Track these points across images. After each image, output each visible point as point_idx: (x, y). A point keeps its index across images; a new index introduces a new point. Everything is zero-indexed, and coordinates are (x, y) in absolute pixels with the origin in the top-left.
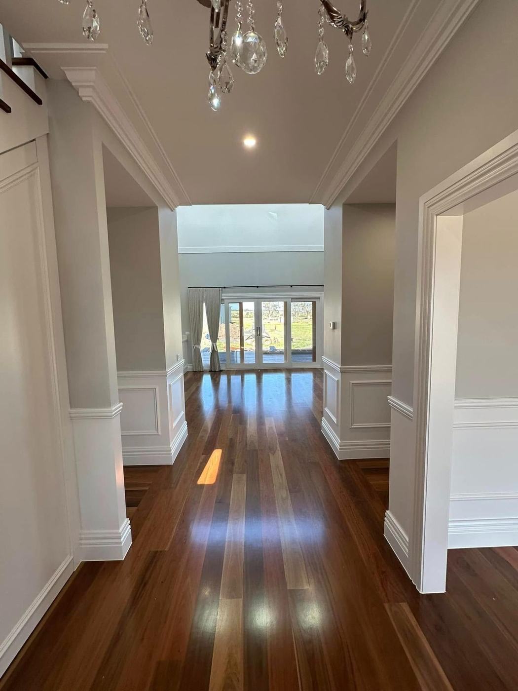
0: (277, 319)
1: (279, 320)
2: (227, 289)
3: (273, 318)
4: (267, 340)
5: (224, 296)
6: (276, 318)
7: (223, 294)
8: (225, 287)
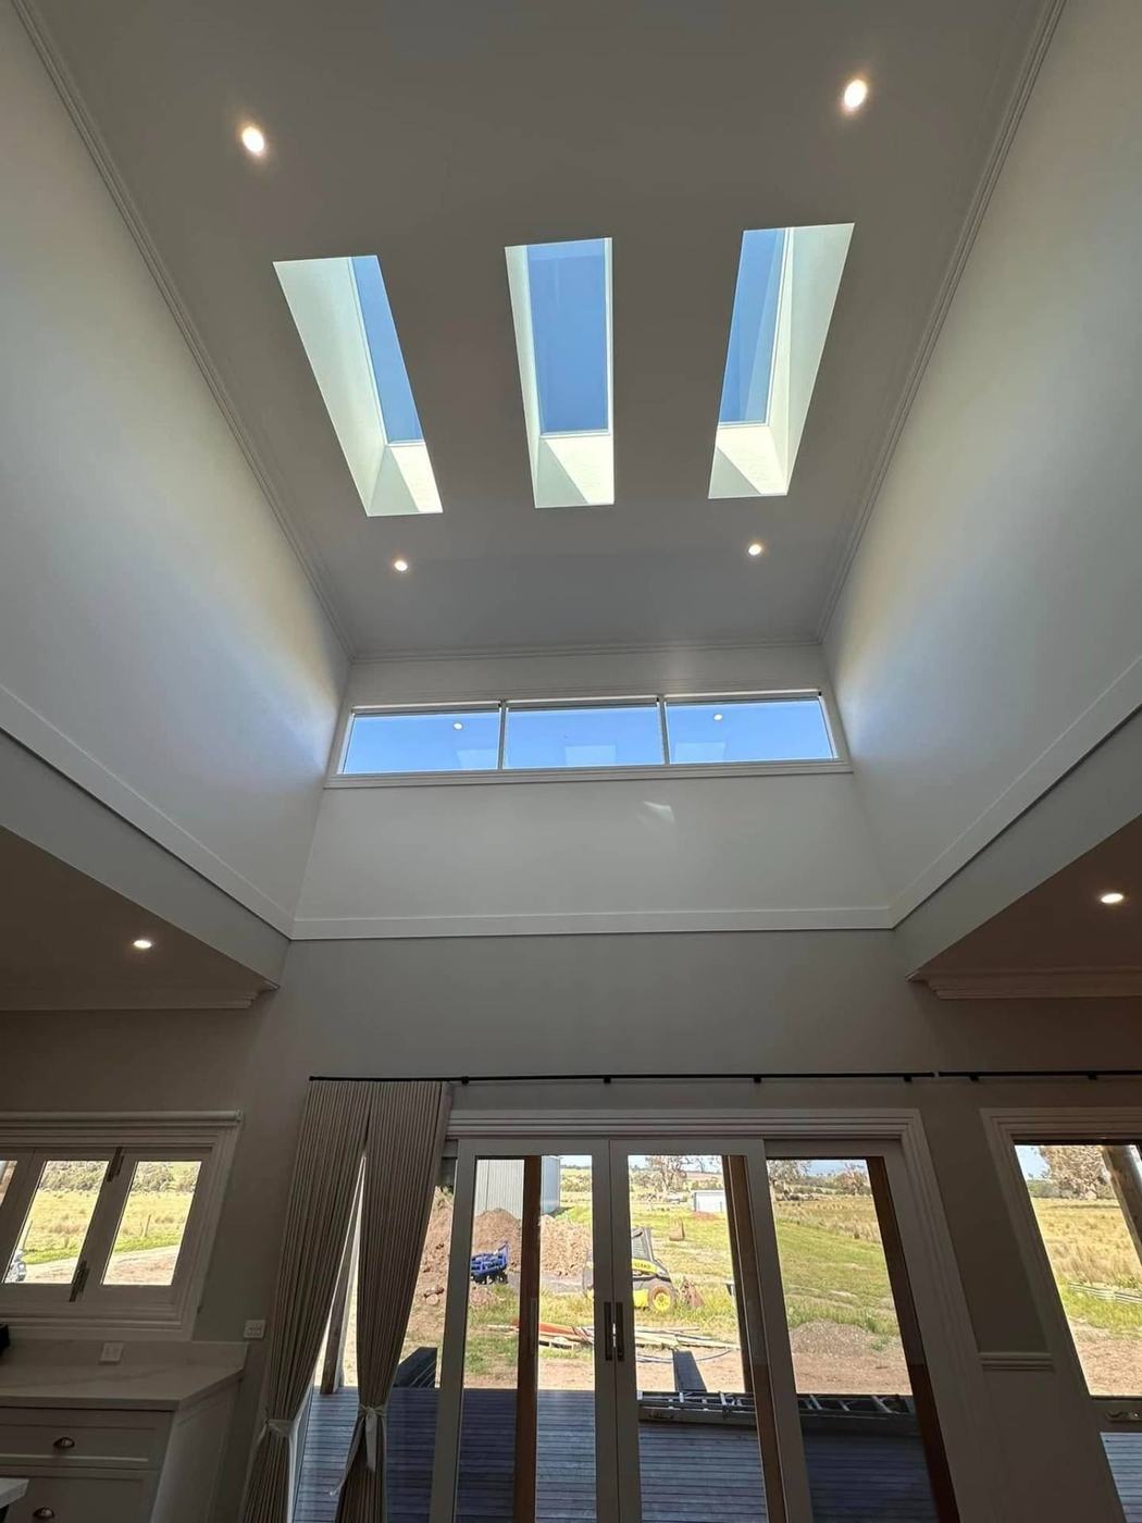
0: (685, 1200)
1: (691, 1201)
2: (473, 1088)
3: (673, 1196)
4: (660, 1291)
5: (462, 1120)
6: (681, 1195)
7: (455, 1114)
8: (465, 1080)
